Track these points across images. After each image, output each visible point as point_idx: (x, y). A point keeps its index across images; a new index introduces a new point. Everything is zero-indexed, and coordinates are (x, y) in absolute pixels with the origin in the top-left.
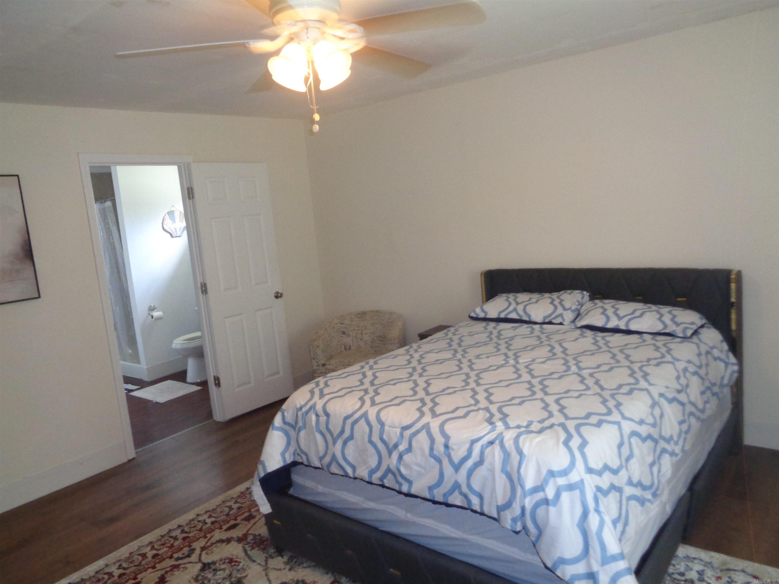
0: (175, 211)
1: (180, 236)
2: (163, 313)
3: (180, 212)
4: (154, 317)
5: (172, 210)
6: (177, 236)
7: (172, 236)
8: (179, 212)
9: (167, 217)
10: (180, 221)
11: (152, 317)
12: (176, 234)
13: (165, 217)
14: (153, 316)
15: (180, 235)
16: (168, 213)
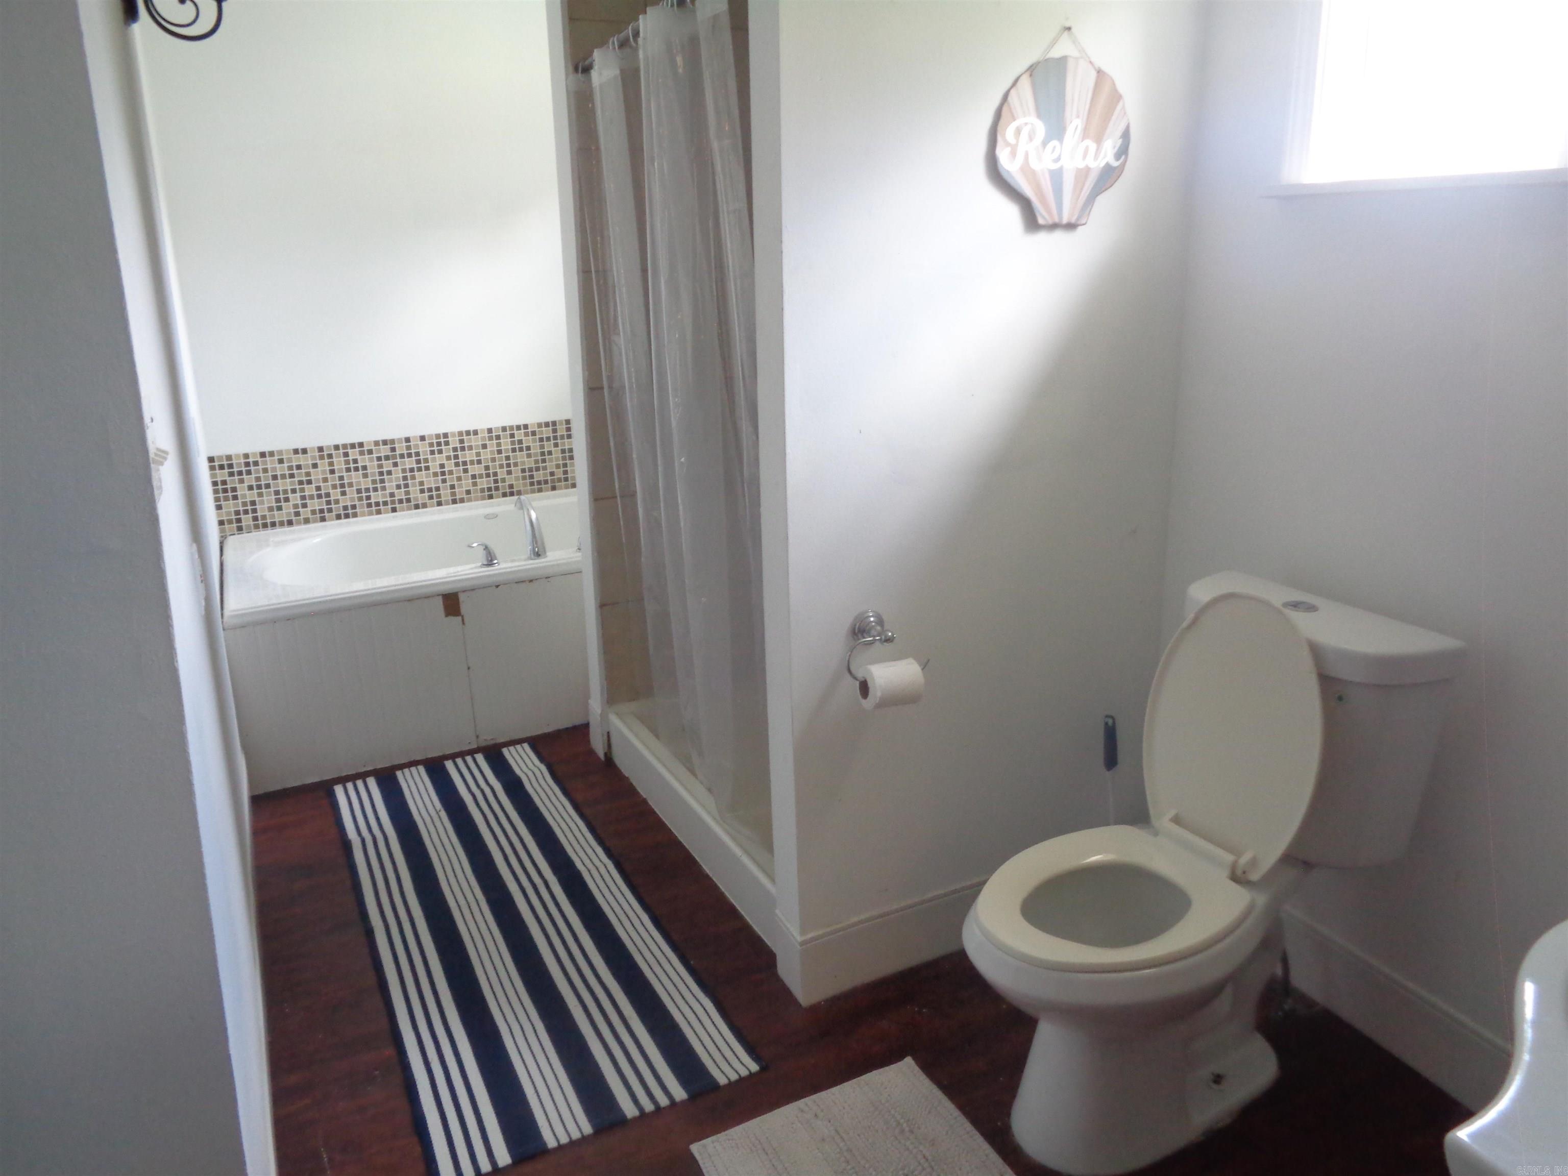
0: (1071, 64)
1: (1071, 226)
2: (924, 666)
3: (1099, 72)
4: (876, 693)
5: (1056, 53)
6: (1057, 220)
7: (1031, 222)
8: (1093, 74)
9: (1025, 94)
10: (1085, 135)
11: (864, 688)
12: (1055, 212)
13: (1013, 98)
14: (870, 684)
15: (1073, 220)
16: (1032, 70)
